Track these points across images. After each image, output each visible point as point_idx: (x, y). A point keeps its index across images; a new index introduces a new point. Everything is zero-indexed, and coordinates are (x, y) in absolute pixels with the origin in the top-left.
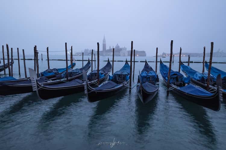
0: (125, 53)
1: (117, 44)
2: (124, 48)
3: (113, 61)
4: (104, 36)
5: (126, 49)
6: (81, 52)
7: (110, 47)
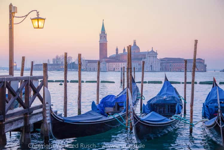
0: (154, 65)
2: (152, 51)
5: (156, 54)
6: (42, 63)
7: (117, 50)
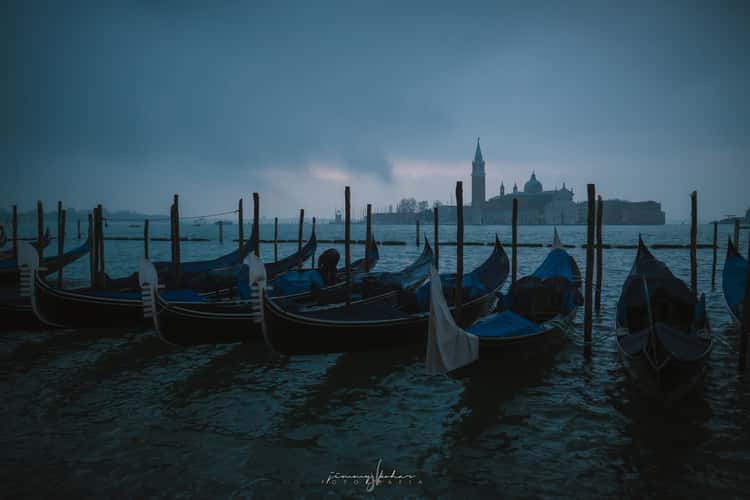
1: (533, 176)
2: (564, 189)
3: (515, 245)
4: (478, 148)
5: (572, 194)
